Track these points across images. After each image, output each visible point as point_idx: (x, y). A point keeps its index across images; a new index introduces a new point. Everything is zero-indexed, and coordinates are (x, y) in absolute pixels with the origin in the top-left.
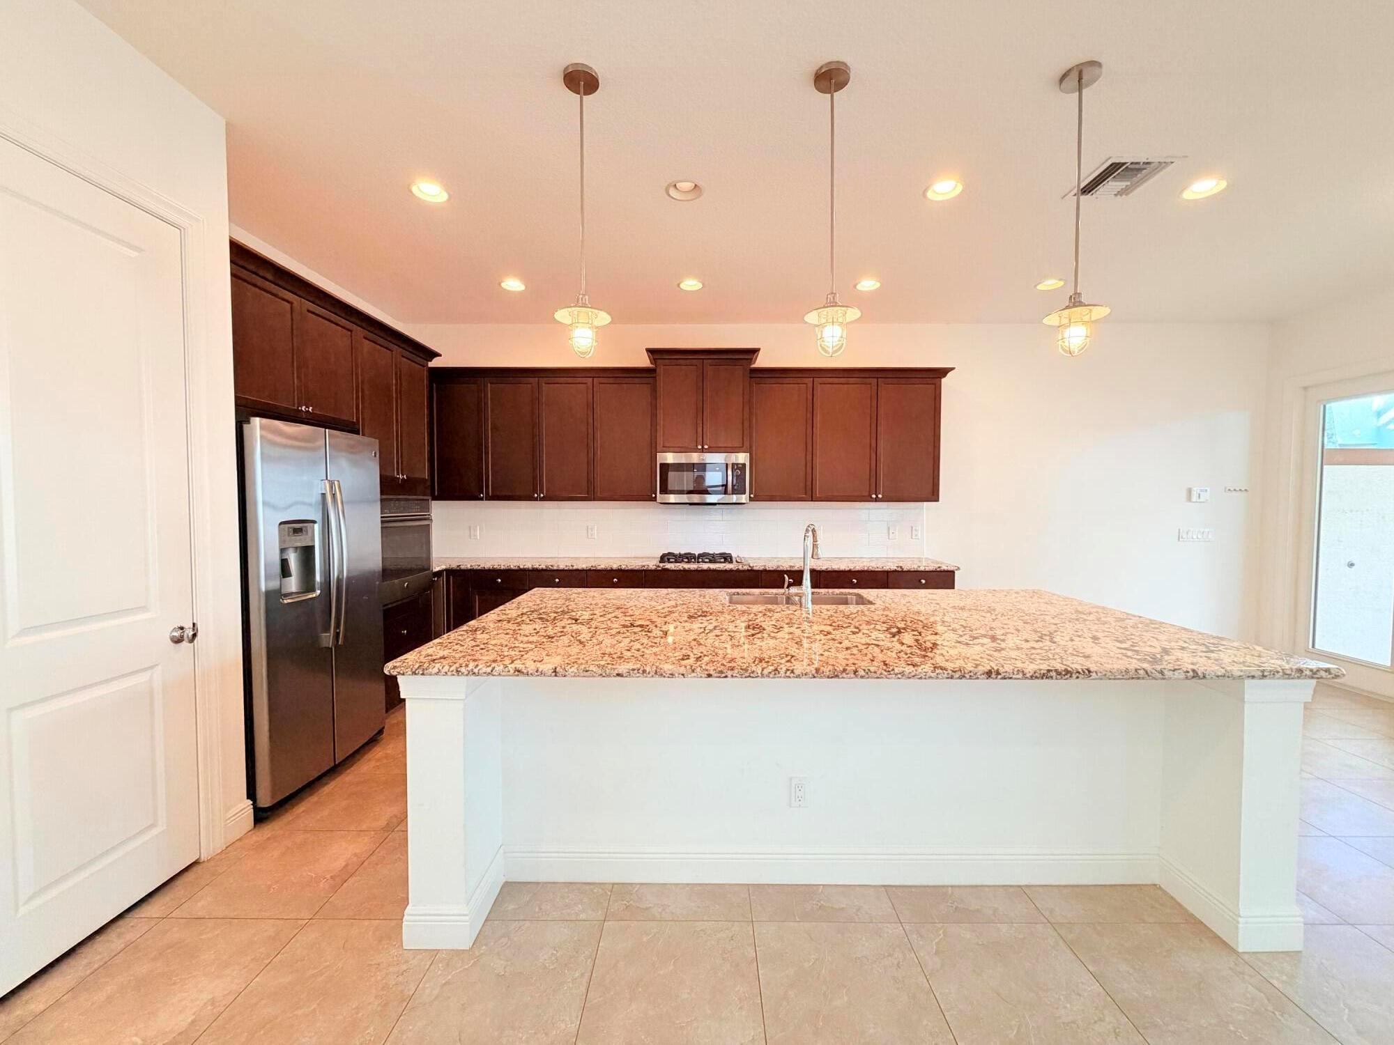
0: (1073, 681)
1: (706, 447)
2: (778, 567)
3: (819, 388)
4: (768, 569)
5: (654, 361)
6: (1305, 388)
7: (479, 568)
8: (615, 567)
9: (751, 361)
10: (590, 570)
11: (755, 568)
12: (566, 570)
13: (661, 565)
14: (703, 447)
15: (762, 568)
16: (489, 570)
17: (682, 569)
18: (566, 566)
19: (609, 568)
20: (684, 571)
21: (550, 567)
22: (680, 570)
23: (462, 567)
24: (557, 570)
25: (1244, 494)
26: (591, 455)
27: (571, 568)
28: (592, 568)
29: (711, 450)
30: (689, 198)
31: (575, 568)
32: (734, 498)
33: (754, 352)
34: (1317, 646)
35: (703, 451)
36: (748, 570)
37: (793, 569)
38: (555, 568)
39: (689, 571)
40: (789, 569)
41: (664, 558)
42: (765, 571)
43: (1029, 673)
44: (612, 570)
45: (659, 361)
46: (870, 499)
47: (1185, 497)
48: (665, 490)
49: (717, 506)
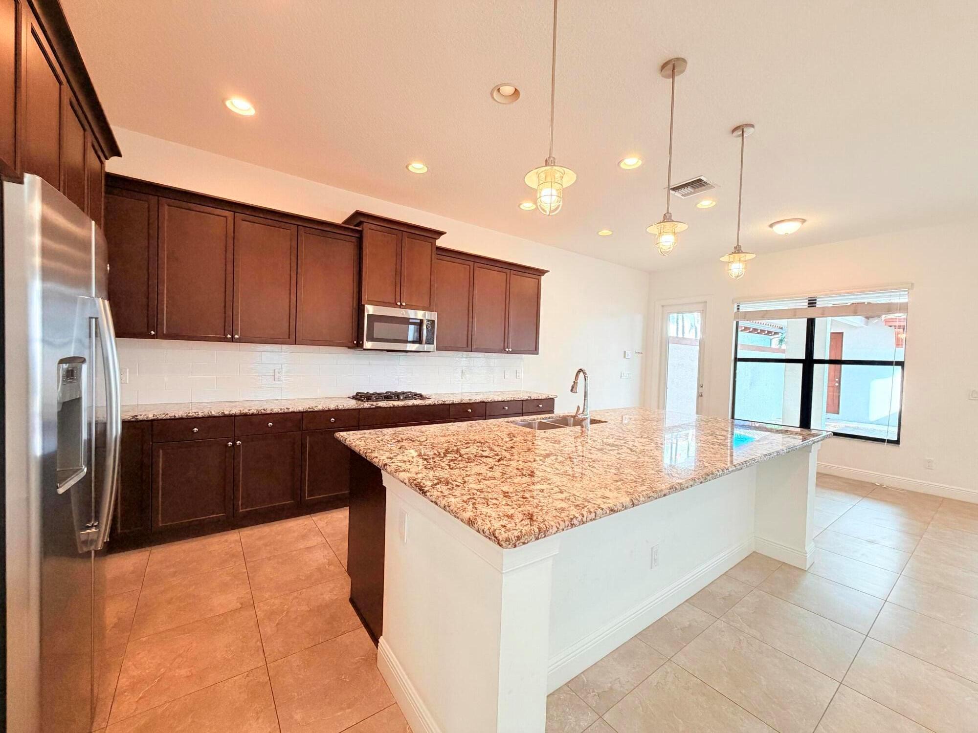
1: (404, 304)
2: (462, 400)
3: (477, 269)
4: (455, 402)
6: (663, 306)
7: (167, 417)
8: (332, 407)
9: (437, 240)
10: (307, 412)
11: (446, 403)
12: (281, 413)
14: (401, 304)
15: (451, 402)
16: (182, 419)
17: (392, 406)
18: (281, 409)
19: (326, 409)
20: (394, 407)
21: (262, 411)
22: (390, 407)
23: (140, 418)
24: (271, 414)
25: (640, 355)
26: (293, 299)
27: (286, 411)
28: (309, 410)
29: (406, 307)
30: (502, 102)
31: (290, 410)
32: (426, 347)
33: (440, 233)
35: (401, 307)
36: (442, 404)
37: (471, 402)
38: (268, 412)
39: (398, 407)
40: (468, 402)
42: (453, 404)
44: (329, 411)
46: (505, 352)
47: (623, 356)
48: (371, 338)
49: (409, 354)
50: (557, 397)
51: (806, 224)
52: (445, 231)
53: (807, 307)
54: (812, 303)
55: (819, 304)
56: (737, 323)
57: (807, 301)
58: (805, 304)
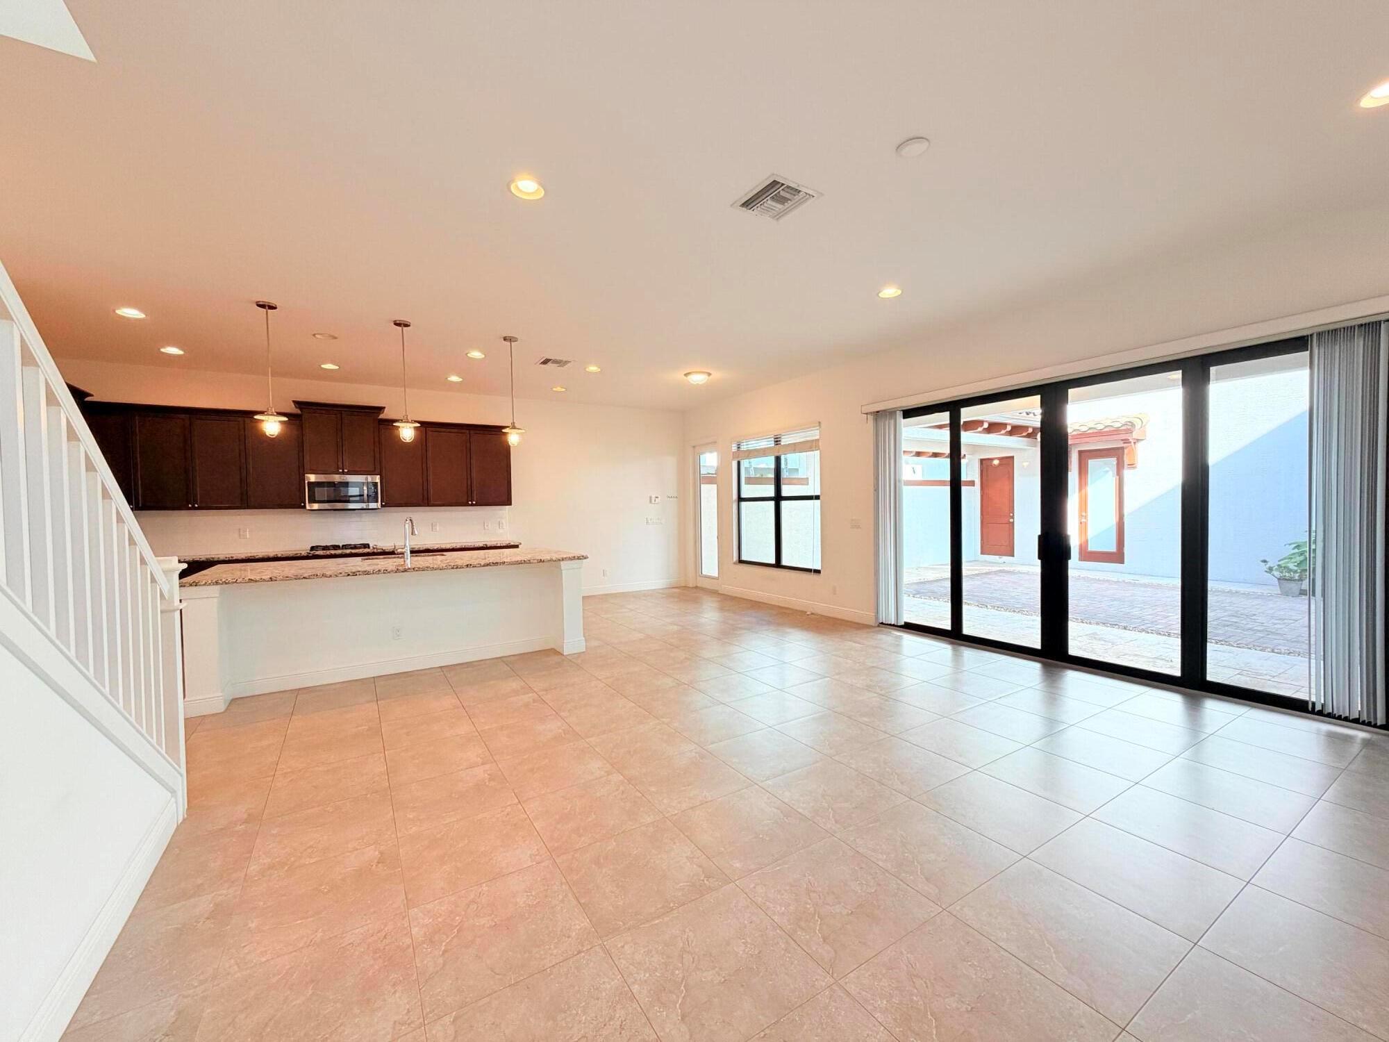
0: (499, 566)
1: (346, 471)
3: (429, 433)
5: (301, 409)
6: (694, 447)
9: (379, 414)
11: (386, 551)
13: (312, 552)
14: (343, 470)
15: (392, 551)
25: (675, 499)
26: (244, 474)
29: (348, 473)
32: (372, 505)
33: (381, 409)
34: (703, 573)
35: (343, 473)
36: (381, 552)
41: (312, 548)
43: (482, 564)
45: (304, 410)
46: (467, 505)
47: (648, 501)
48: (312, 500)
49: (356, 511)
50: (521, 544)
51: (711, 377)
52: (383, 406)
53: (773, 445)
54: (777, 441)
55: (784, 441)
56: (739, 463)
57: (773, 439)
58: (772, 444)
